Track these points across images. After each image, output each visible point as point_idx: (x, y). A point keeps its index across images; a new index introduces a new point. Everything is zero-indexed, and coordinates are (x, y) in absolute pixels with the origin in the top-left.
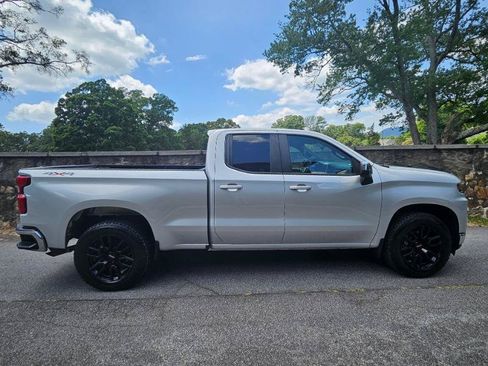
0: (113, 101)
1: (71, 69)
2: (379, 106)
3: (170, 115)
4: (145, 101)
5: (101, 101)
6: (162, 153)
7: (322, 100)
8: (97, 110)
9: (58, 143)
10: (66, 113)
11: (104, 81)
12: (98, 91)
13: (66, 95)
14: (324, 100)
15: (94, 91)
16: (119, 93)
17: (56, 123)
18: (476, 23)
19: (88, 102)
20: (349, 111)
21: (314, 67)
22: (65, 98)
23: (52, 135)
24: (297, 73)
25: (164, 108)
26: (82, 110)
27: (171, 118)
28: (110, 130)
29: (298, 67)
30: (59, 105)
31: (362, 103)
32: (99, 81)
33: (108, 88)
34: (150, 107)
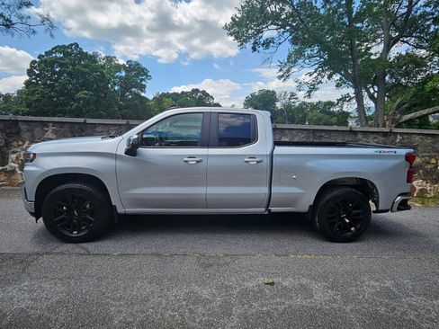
0: (85, 66)
1: (34, 32)
2: (338, 86)
3: (143, 83)
4: (119, 67)
5: (74, 65)
6: (90, 121)
7: (282, 76)
8: (70, 74)
9: (29, 105)
10: (37, 76)
11: (77, 45)
12: (70, 54)
13: (39, 58)
14: (285, 76)
15: (67, 55)
16: (93, 58)
17: (28, 83)
18: (428, 10)
19: (61, 65)
20: (308, 89)
21: (271, 44)
22: (38, 60)
23: (24, 96)
24: (254, 49)
25: (137, 75)
26: (55, 73)
27: (144, 86)
28: (81, 94)
29: (255, 43)
30: (31, 66)
31: (321, 82)
32: (72, 45)
33: (81, 52)
34: (123, 74)
